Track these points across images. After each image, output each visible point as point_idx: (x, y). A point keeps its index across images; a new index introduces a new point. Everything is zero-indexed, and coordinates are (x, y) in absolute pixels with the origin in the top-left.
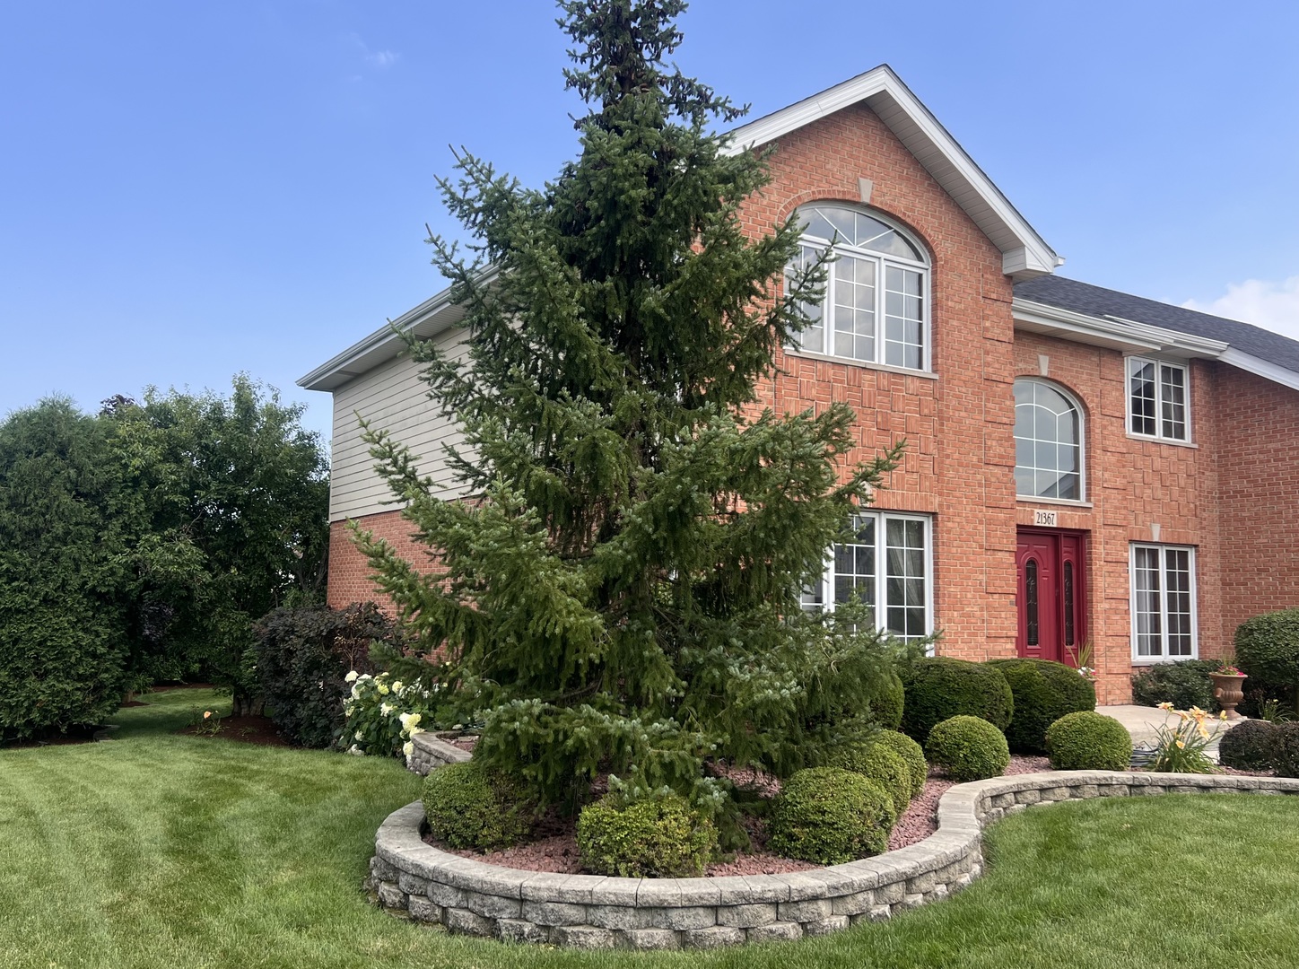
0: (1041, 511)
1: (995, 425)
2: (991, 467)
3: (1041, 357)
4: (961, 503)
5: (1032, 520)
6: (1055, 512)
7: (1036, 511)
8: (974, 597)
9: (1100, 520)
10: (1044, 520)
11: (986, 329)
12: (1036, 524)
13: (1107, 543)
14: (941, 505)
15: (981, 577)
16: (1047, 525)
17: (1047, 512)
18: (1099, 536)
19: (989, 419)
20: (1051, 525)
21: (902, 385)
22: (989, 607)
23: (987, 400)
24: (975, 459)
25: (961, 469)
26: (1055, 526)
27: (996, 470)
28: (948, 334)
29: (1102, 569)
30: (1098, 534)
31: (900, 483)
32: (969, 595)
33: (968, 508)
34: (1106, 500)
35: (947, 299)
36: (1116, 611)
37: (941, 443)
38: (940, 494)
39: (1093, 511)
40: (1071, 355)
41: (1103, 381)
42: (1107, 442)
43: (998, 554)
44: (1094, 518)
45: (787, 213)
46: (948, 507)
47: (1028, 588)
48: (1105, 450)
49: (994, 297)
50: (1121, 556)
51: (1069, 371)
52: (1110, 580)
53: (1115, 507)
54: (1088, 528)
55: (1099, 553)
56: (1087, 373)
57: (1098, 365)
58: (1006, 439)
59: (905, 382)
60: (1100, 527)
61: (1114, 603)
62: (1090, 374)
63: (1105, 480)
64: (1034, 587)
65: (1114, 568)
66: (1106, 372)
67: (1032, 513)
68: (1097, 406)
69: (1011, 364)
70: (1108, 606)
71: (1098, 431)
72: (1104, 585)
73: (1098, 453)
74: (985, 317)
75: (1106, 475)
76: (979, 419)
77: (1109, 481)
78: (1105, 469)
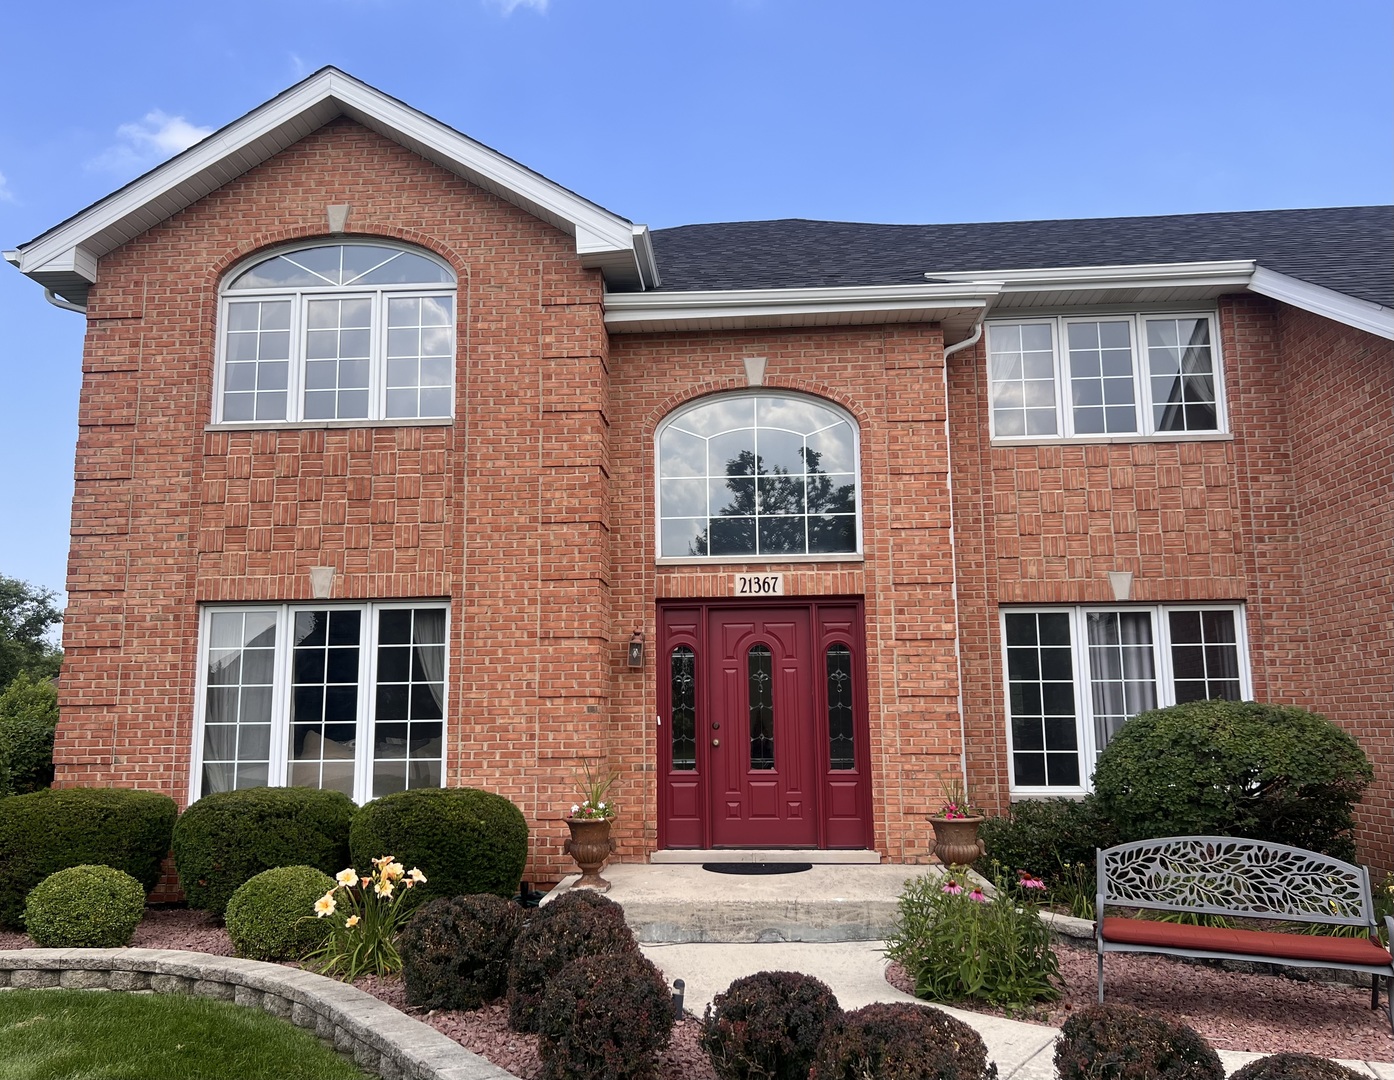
0: (748, 576)
1: (562, 470)
2: (554, 527)
3: (748, 361)
4: (496, 579)
5: (731, 590)
6: (780, 575)
7: (738, 576)
8: (515, 704)
9: (883, 575)
10: (755, 587)
11: (548, 346)
12: (738, 594)
13: (901, 612)
14: (456, 586)
15: (529, 676)
16: (762, 593)
17: (762, 576)
18: (884, 600)
19: (549, 463)
20: (771, 593)
21: (393, 441)
23: (547, 439)
24: (524, 520)
25: (496, 535)
26: (780, 592)
27: (566, 528)
28: (475, 364)
29: (889, 651)
30: (880, 598)
31: (385, 563)
32: (505, 702)
33: (509, 585)
34: (899, 547)
35: (476, 320)
36: (924, 716)
37: (459, 505)
38: (457, 571)
39: (867, 566)
40: (818, 346)
41: (892, 372)
42: (901, 461)
43: (565, 644)
44: (870, 576)
45: (223, 272)
46: (471, 587)
47: (753, 685)
48: (896, 473)
49: (564, 300)
50: (939, 628)
51: (814, 370)
52: (911, 667)
53: (922, 556)
54: (858, 592)
55: (883, 629)
56: (854, 367)
57: (881, 351)
58: (584, 487)
59: (397, 435)
60: (886, 589)
61: (922, 704)
62: (862, 367)
63: (897, 518)
64: (768, 685)
65: (921, 648)
66: (899, 358)
67: (731, 579)
68: (879, 411)
69: (594, 384)
70: (905, 707)
71: (879, 447)
72: (895, 675)
73: (881, 479)
74: (547, 331)
75: (898, 510)
76: (531, 466)
77: (906, 517)
78: (897, 502)
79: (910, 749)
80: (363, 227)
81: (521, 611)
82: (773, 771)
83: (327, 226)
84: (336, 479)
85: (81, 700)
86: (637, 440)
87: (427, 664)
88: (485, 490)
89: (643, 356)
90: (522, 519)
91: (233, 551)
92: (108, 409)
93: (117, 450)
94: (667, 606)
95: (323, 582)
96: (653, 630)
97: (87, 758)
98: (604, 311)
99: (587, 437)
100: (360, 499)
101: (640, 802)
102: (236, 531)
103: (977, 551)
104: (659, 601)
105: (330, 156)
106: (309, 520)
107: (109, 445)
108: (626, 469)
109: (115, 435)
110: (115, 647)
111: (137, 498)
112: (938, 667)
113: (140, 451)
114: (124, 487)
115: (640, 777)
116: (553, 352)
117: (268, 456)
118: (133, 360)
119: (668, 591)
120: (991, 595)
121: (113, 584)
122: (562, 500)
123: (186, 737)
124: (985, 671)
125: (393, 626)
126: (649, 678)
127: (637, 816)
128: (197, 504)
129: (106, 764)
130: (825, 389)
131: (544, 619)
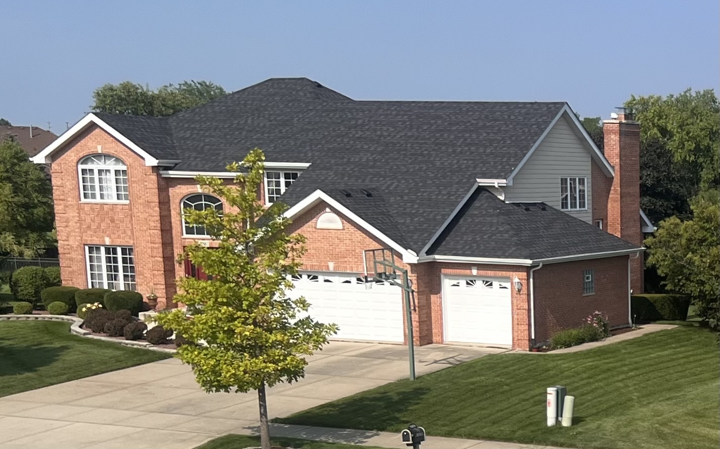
0: (201, 241)
1: (152, 217)
3: (198, 186)
4: (141, 242)
5: (198, 245)
6: (208, 242)
11: (147, 185)
14: (134, 243)
15: (150, 265)
19: (149, 215)
22: (154, 275)
23: (148, 209)
24: (145, 228)
25: (140, 232)
27: (154, 231)
31: (119, 237)
32: (146, 271)
33: (144, 244)
37: (132, 224)
38: (134, 240)
43: (156, 258)
45: (78, 161)
46: (137, 244)
49: (149, 174)
58: (156, 221)
59: (118, 206)
67: (198, 242)
69: (156, 195)
71: (227, 210)
80: (105, 152)
81: (147, 250)
83: (98, 151)
84: (107, 216)
86: (176, 205)
87: (132, 261)
88: (137, 221)
89: (176, 183)
91: (89, 232)
95: (108, 241)
98: (160, 175)
99: (156, 209)
100: (113, 221)
102: (89, 227)
104: (183, 247)
105: (97, 131)
106: (103, 226)
107: (61, 205)
109: (61, 202)
110: (69, 253)
111: (68, 218)
113: (67, 207)
117: (93, 210)
119: (185, 244)
123: (87, 275)
125: (124, 252)
126: (183, 265)
128: (80, 221)
131: (151, 252)
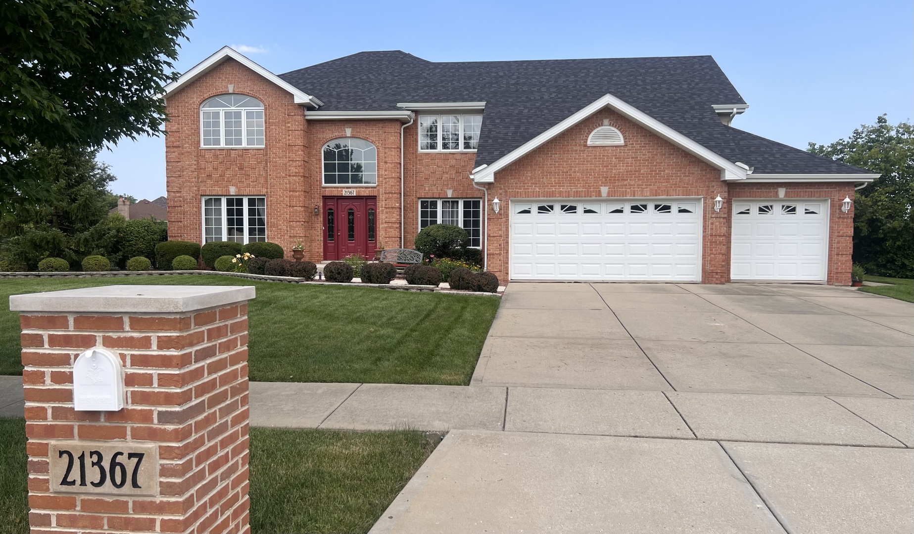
0: (346, 190)
2: (292, 177)
3: (346, 129)
4: (277, 191)
5: (342, 194)
6: (355, 190)
7: (344, 190)
8: (283, 223)
9: (382, 190)
10: (348, 193)
12: (344, 195)
13: (386, 200)
14: (267, 192)
15: (286, 216)
16: (350, 195)
17: (350, 190)
18: (382, 197)
20: (352, 195)
22: (291, 226)
25: (277, 179)
26: (355, 195)
28: (270, 132)
29: (382, 211)
30: (381, 197)
31: (248, 186)
32: (280, 222)
33: (280, 192)
34: (386, 183)
35: (269, 119)
36: (390, 228)
37: (267, 171)
38: (267, 188)
39: (377, 188)
40: (366, 125)
41: (386, 134)
42: (387, 159)
43: (295, 208)
44: (378, 191)
45: (201, 104)
46: (271, 192)
47: (349, 219)
48: (386, 162)
49: (293, 114)
50: (395, 205)
51: (365, 132)
52: (387, 215)
53: (392, 186)
54: (375, 195)
55: (381, 205)
56: (375, 132)
57: (383, 127)
58: (299, 166)
59: (250, 151)
60: (382, 194)
61: (390, 225)
62: (378, 132)
63: (386, 175)
64: (353, 219)
65: (391, 210)
66: (387, 130)
67: (342, 191)
68: (382, 145)
69: (301, 138)
70: (386, 225)
71: (381, 155)
72: (384, 217)
73: (382, 164)
74: (289, 123)
75: (386, 173)
76: (286, 160)
77: (388, 175)
78: (386, 171)
79: (386, 236)
80: (238, 91)
81: (284, 199)
82: (354, 241)
83: (228, 91)
84: (234, 163)
85: (173, 220)
86: (316, 151)
87: (261, 212)
88: (273, 166)
89: (318, 127)
90: (284, 175)
91: (209, 182)
92: (173, 142)
93: (176, 154)
94: (326, 198)
95: (233, 190)
96: (322, 204)
97: (176, 235)
98: (305, 116)
99: (300, 153)
100: (241, 168)
101: (318, 249)
102: (209, 176)
103: (413, 183)
104: (323, 196)
105: (228, 69)
106: (228, 174)
107: (174, 152)
108: (314, 160)
109: (176, 149)
110: (181, 206)
111: (183, 167)
112: (395, 215)
113: (182, 154)
114: (179, 164)
115: (318, 242)
116: (290, 129)
117: (216, 157)
118: (178, 129)
119: (325, 194)
120: (416, 195)
121: (178, 190)
122: (293, 170)
123: (201, 230)
124: (413, 216)
125: (251, 202)
126: (320, 217)
127: (318, 252)
128: (199, 169)
129: (181, 236)
130: (367, 138)
131: (290, 201)
